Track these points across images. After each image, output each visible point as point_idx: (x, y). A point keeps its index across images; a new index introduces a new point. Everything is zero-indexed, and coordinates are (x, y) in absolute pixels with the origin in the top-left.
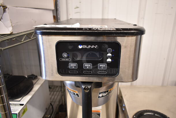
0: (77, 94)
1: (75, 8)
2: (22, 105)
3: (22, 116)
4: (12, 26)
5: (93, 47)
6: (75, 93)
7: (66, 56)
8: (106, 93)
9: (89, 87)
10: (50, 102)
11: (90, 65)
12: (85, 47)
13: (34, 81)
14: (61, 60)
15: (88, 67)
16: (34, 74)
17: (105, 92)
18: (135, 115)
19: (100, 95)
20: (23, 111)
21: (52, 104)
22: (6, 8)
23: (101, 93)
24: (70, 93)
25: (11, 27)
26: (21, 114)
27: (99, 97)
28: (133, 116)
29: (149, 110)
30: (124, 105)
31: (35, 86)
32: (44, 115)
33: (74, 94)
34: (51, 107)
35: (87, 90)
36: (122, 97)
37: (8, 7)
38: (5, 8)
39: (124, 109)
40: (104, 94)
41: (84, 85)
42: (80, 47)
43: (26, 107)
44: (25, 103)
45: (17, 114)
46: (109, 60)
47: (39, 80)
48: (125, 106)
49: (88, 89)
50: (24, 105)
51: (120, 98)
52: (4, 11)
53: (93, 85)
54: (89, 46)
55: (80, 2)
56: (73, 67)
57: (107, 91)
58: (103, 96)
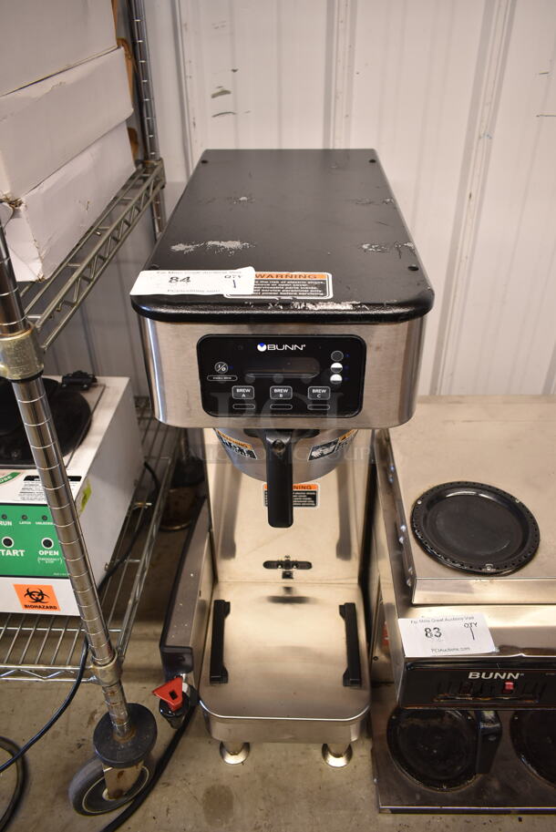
0: (249, 452)
1: (214, 96)
3: (81, 511)
4: (40, 258)
5: (294, 347)
6: (242, 448)
7: (224, 369)
8: (332, 448)
9: (285, 441)
10: (143, 462)
11: (286, 391)
12: (275, 347)
13: (90, 397)
14: (211, 378)
15: (281, 396)
16: (84, 371)
17: (328, 445)
18: (422, 498)
19: (315, 454)
20: (82, 496)
21: (152, 464)
22: (20, 204)
23: (318, 448)
24: (229, 449)
25: (39, 260)
26: (79, 505)
27: (311, 458)
28: (416, 503)
29: (466, 483)
30: (392, 468)
31: (95, 414)
32: (132, 503)
33: (241, 450)
34: (148, 474)
35: (280, 449)
36: (388, 440)
37: (23, 199)
38: (15, 204)
39: (391, 480)
40: (326, 451)
41: (270, 436)
42: (262, 348)
43: (88, 485)
44: (82, 473)
46: (336, 378)
47: (106, 390)
48: (395, 470)
49: (282, 445)
50: (82, 480)
51: (384, 442)
52: (15, 214)
53: (294, 434)
54: (285, 347)
55: (234, 71)
56: (244, 395)
57: (335, 443)
58: (322, 455)
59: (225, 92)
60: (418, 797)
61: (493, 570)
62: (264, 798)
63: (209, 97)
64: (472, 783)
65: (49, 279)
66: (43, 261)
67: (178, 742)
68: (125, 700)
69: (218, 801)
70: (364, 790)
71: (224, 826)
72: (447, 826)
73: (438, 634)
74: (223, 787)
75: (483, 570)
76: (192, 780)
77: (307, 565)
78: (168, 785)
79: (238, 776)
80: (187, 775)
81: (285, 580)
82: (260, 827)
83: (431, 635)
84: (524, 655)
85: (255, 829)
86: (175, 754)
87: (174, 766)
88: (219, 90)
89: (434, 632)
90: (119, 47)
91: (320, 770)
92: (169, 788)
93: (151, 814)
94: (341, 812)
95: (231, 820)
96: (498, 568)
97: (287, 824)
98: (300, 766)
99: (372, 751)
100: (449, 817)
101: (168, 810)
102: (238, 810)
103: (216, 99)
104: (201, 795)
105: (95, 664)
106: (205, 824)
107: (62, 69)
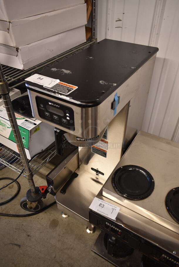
2: (35, 124)
3: (33, 133)
7: (42, 106)
14: (40, 108)
15: (56, 118)
19: (78, 139)
20: (35, 130)
22: (19, 49)
26: (33, 131)
42: (50, 104)
43: (39, 127)
44: (37, 123)
45: (29, 131)
46: (68, 118)
50: (36, 125)
52: (18, 51)
55: (123, 14)
56: (47, 115)
58: (80, 140)
59: (120, 20)
60: (103, 253)
61: (126, 197)
62: (65, 229)
63: (115, 21)
64: (121, 259)
65: (26, 70)
66: (24, 65)
67: (54, 204)
68: (34, 185)
69: (54, 223)
70: (91, 243)
71: (52, 230)
72: (108, 266)
73: (103, 207)
74: (58, 221)
75: (123, 195)
76: (52, 215)
77: (103, 174)
78: (46, 213)
79: (62, 220)
80: (51, 213)
81: (96, 175)
82: (60, 235)
83: (101, 206)
84: (123, 226)
85: (59, 235)
86: (52, 207)
87: (49, 210)
88: (118, 19)
89: (102, 206)
90: (85, 3)
91: (84, 231)
92: (46, 214)
93: (38, 217)
94: (82, 244)
95: (55, 229)
96: (128, 197)
97: (67, 239)
98: (79, 227)
99: (100, 234)
100: (110, 264)
101: (42, 218)
102: (58, 228)
103: (117, 22)
104: (51, 220)
105: (25, 172)
106: (48, 227)
107: (50, 11)
